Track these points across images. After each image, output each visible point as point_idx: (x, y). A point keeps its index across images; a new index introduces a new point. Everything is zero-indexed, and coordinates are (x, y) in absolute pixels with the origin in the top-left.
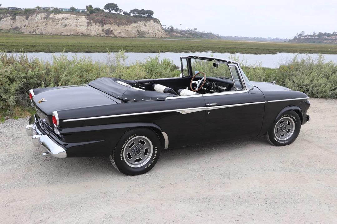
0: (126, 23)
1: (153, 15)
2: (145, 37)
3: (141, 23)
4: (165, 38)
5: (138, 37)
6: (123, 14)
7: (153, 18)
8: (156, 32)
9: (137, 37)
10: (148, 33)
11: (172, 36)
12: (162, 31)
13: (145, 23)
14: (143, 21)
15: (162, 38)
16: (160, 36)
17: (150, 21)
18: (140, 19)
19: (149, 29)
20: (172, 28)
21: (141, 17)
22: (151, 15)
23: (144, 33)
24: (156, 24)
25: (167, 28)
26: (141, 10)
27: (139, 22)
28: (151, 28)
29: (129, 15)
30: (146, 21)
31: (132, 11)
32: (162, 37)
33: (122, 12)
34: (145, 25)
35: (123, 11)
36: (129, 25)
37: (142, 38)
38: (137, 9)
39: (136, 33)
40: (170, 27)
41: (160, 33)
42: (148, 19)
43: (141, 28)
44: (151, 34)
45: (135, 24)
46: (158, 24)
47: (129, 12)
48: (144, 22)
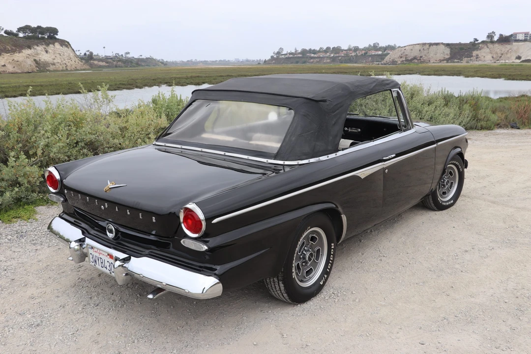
0: (12, 49)
1: (57, 35)
2: (48, 70)
3: (40, 49)
4: (81, 70)
5: (37, 70)
6: (5, 35)
7: (58, 39)
8: (66, 61)
9: (36, 71)
10: (54, 64)
11: (92, 66)
12: (77, 59)
13: (47, 48)
14: (43, 44)
15: (78, 70)
16: (73, 67)
17: (54, 44)
18: (36, 41)
19: (53, 57)
20: (91, 53)
21: (38, 38)
22: (54, 35)
23: (46, 64)
24: (65, 49)
25: (83, 54)
26: (36, 26)
27: (36, 47)
28: (58, 56)
29: (16, 35)
30: (48, 45)
31: (20, 30)
32: (78, 68)
33: (3, 31)
34: (47, 52)
35: (5, 30)
36: (19, 52)
37: (44, 72)
38: (29, 26)
39: (34, 65)
40: (88, 53)
41: (74, 63)
42: (50, 41)
43: (41, 56)
44: (59, 64)
45: (29, 50)
46: (68, 48)
47: (15, 31)
48: (44, 46)
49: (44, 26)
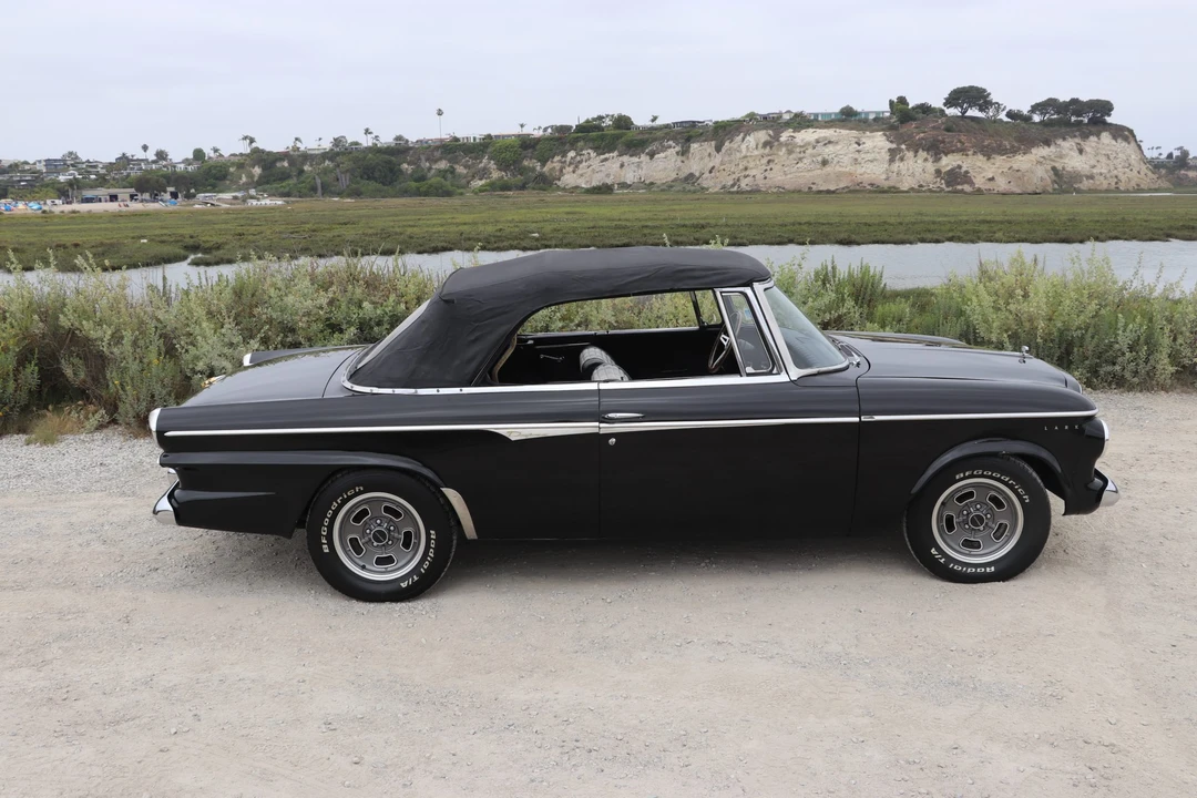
0: (1013, 147)
1: (1109, 115)
2: (1078, 191)
3: (1068, 145)
4: (1150, 190)
5: (1055, 189)
6: (1006, 119)
7: (1111, 124)
8: (1120, 172)
9: (1051, 190)
10: (1091, 177)
11: (1179, 183)
12: (1144, 167)
13: (1082, 143)
14: (1075, 136)
15: (1143, 191)
16: (1133, 183)
17: (1098, 135)
18: (1063, 130)
19: (1093, 162)
20: (1185, 154)
21: (1068, 124)
22: (1102, 116)
23: (1076, 177)
24: (1121, 144)
25: (1164, 156)
26: (1068, 100)
27: (1060, 142)
28: (1103, 159)
29: (1027, 119)
30: (1085, 137)
31: (1035, 108)
32: (1142, 186)
33: (1005, 113)
34: (1081, 151)
35: (1007, 110)
36: (1024, 154)
37: (1068, 192)
38: (1055, 100)
39: (1048, 177)
40: (1176, 153)
41: (1146, 177)
42: (1093, 129)
43: (1066, 161)
44: (1102, 178)
45: (1046, 147)
46: (1129, 143)
47: (1025, 110)
48: (1078, 140)
49: (1084, 98)
